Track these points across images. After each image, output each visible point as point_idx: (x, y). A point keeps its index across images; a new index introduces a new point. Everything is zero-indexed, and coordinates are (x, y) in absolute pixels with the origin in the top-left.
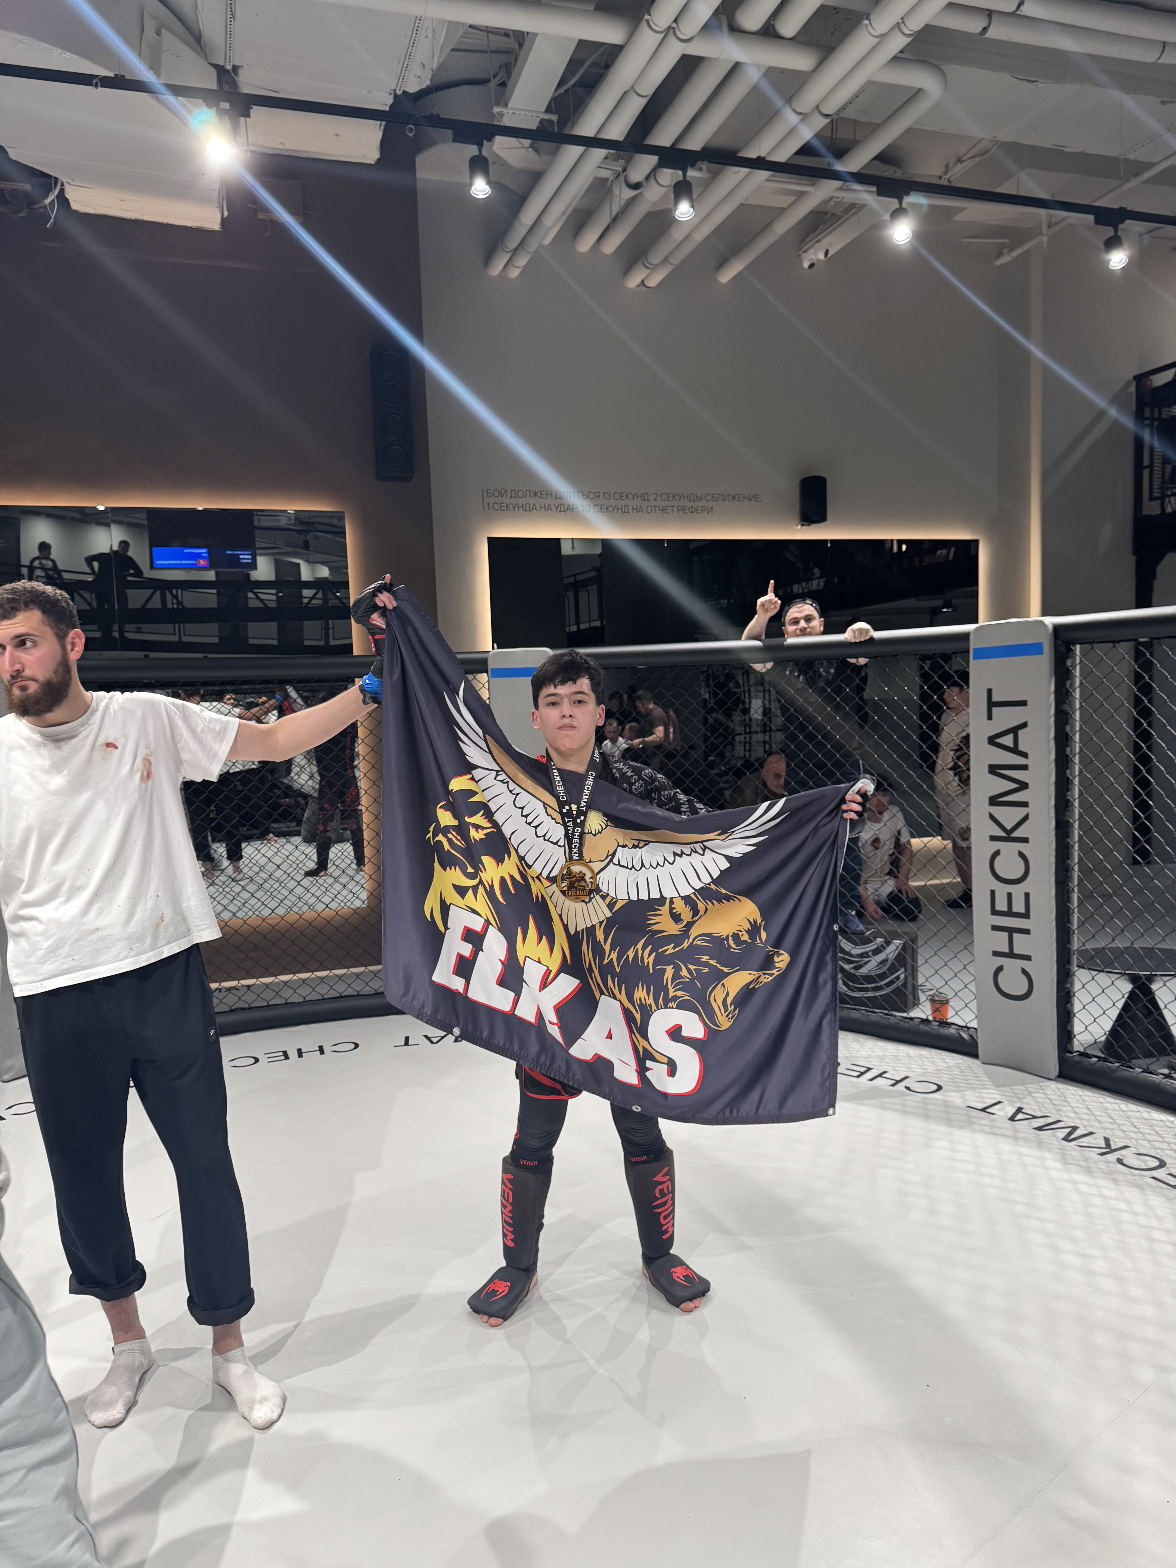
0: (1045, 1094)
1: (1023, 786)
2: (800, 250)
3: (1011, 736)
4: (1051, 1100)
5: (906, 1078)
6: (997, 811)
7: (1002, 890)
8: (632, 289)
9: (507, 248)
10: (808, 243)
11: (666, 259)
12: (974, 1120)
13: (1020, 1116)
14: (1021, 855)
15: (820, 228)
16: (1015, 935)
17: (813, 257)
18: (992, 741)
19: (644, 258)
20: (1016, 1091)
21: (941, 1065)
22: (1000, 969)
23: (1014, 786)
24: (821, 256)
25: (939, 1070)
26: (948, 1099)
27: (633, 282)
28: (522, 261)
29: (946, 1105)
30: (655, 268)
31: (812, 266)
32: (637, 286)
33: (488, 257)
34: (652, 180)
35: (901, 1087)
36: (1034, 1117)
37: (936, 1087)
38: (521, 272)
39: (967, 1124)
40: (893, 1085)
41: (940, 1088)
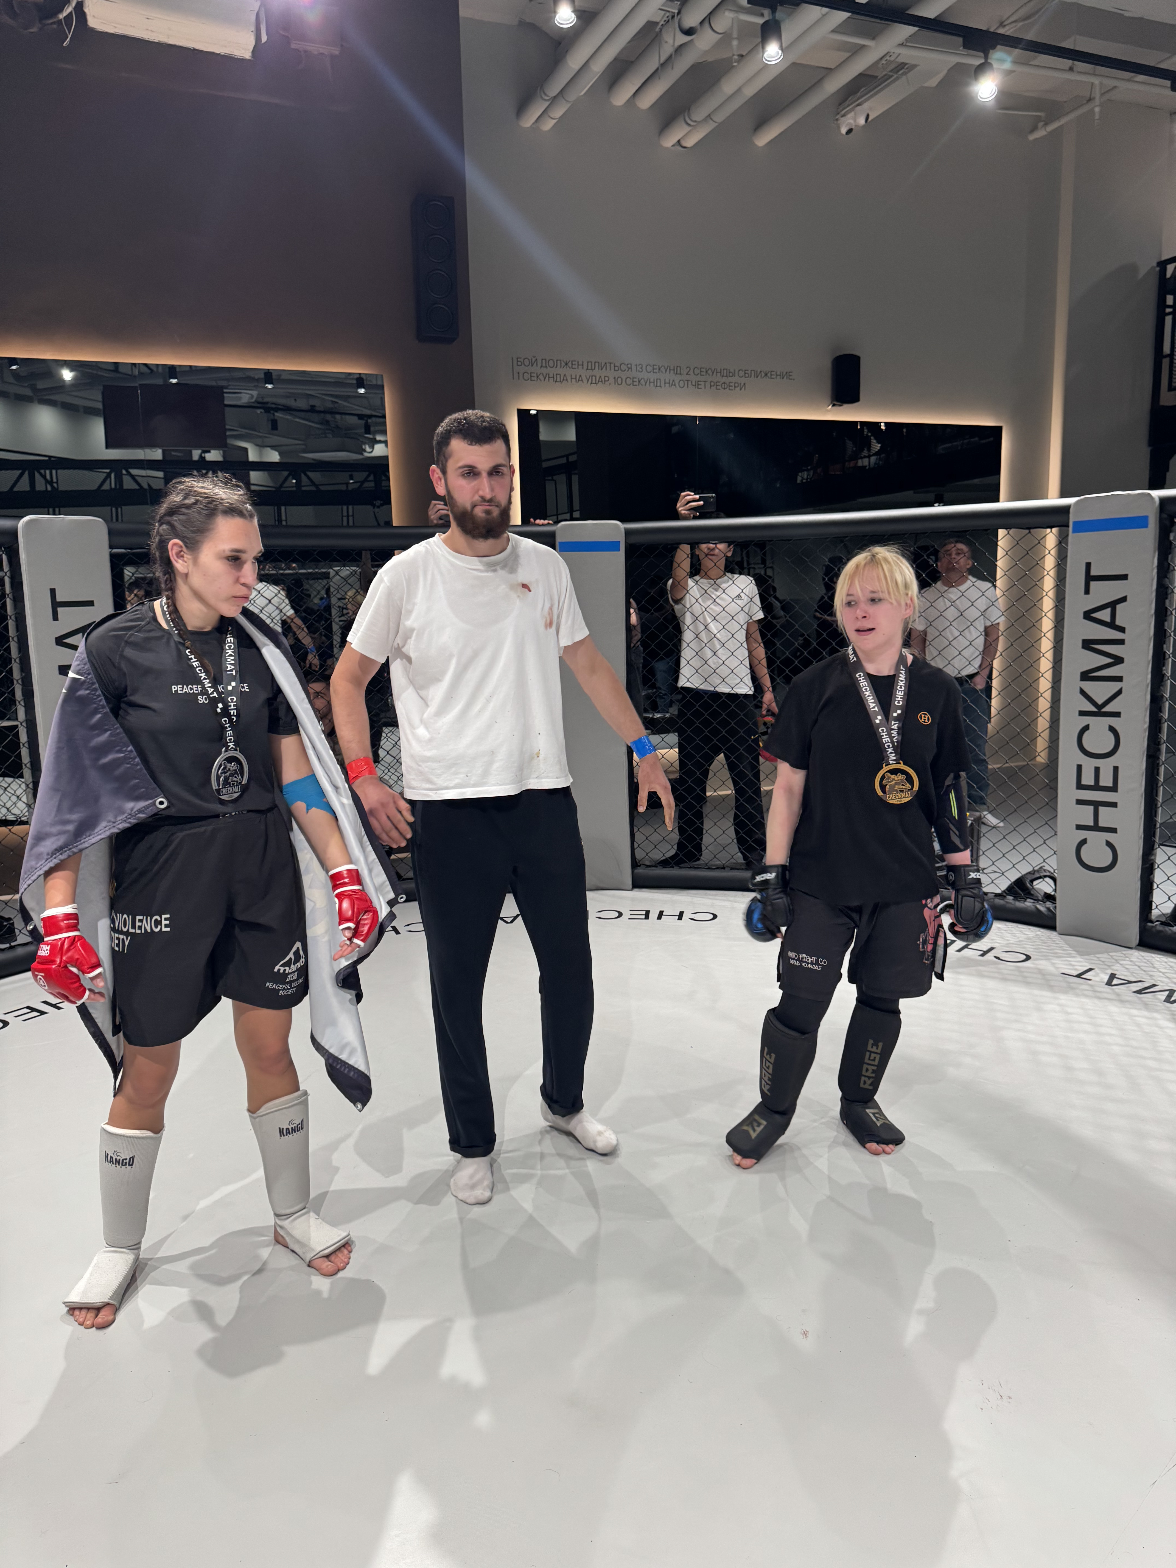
0: (1131, 961)
1: (1119, 660)
2: (838, 114)
3: (1108, 610)
4: (1139, 967)
5: (992, 949)
6: (1088, 686)
7: (1089, 765)
8: (667, 148)
9: (546, 95)
10: (848, 106)
11: (709, 115)
12: (1072, 985)
13: (1115, 982)
14: (1112, 729)
15: (862, 90)
16: (1101, 809)
17: (852, 121)
18: (1088, 615)
19: (686, 114)
20: (1103, 959)
21: (1022, 937)
22: (1084, 842)
23: (1109, 660)
24: (862, 121)
25: (1021, 941)
26: (1040, 967)
27: (669, 141)
28: (559, 112)
29: (1040, 972)
30: (694, 126)
31: (850, 131)
32: (673, 146)
33: (522, 107)
34: (706, 24)
35: (990, 956)
36: (1130, 982)
37: (1024, 957)
38: (555, 124)
39: (1068, 989)
40: (982, 955)
41: (1028, 958)
